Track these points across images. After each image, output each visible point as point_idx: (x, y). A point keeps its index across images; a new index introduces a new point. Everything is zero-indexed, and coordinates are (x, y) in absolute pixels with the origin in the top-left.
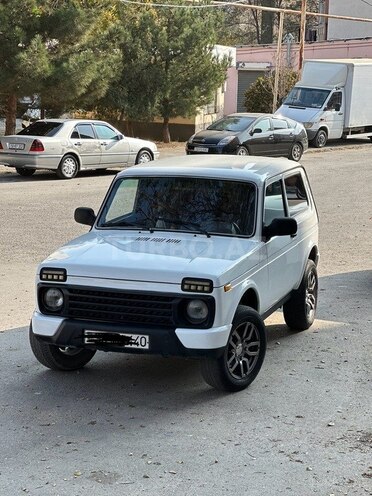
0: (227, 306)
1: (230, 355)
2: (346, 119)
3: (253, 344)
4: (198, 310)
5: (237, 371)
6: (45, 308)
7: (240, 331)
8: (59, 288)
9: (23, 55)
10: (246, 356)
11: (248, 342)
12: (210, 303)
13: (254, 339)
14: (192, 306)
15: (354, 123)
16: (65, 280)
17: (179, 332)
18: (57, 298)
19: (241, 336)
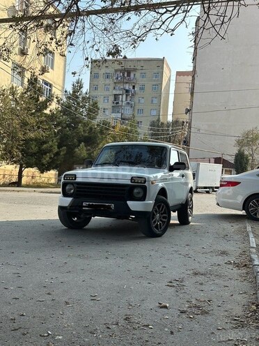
0: (153, 193)
1: (153, 218)
2: (197, 183)
3: (165, 215)
4: (139, 193)
5: (156, 227)
6: (65, 194)
7: (159, 207)
8: (72, 184)
9: (77, 150)
10: (161, 221)
11: (162, 214)
12: (144, 189)
13: (164, 213)
14: (136, 191)
15: (200, 185)
16: (75, 179)
17: (129, 202)
18: (71, 189)
19: (159, 209)
